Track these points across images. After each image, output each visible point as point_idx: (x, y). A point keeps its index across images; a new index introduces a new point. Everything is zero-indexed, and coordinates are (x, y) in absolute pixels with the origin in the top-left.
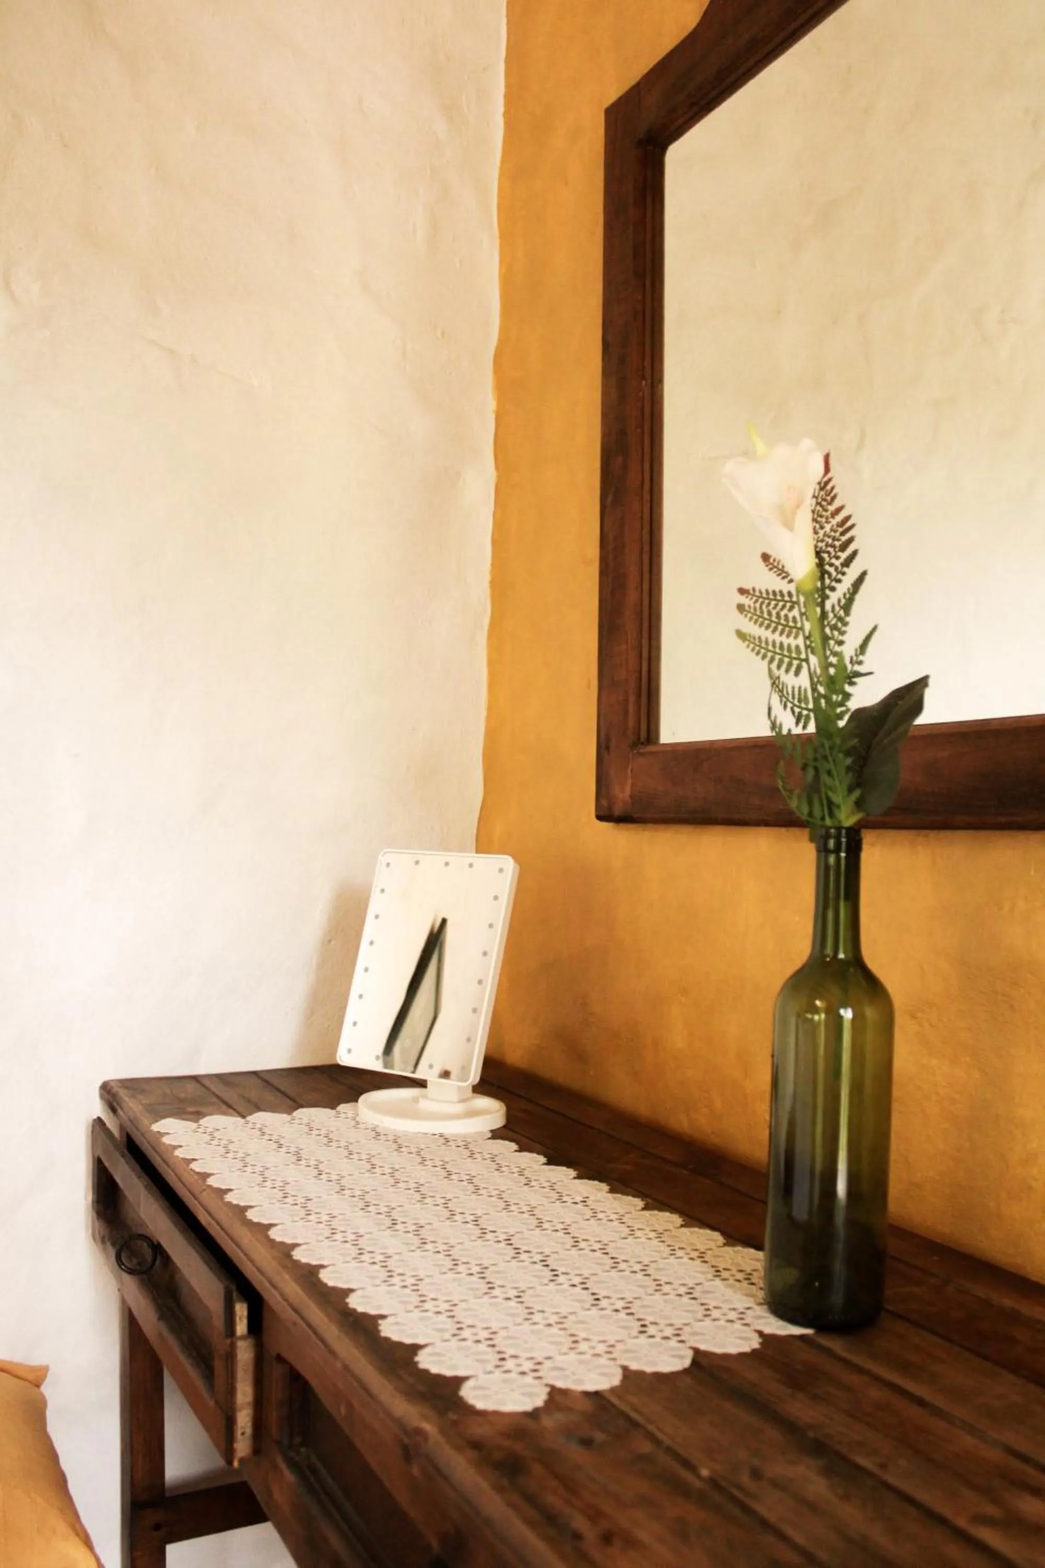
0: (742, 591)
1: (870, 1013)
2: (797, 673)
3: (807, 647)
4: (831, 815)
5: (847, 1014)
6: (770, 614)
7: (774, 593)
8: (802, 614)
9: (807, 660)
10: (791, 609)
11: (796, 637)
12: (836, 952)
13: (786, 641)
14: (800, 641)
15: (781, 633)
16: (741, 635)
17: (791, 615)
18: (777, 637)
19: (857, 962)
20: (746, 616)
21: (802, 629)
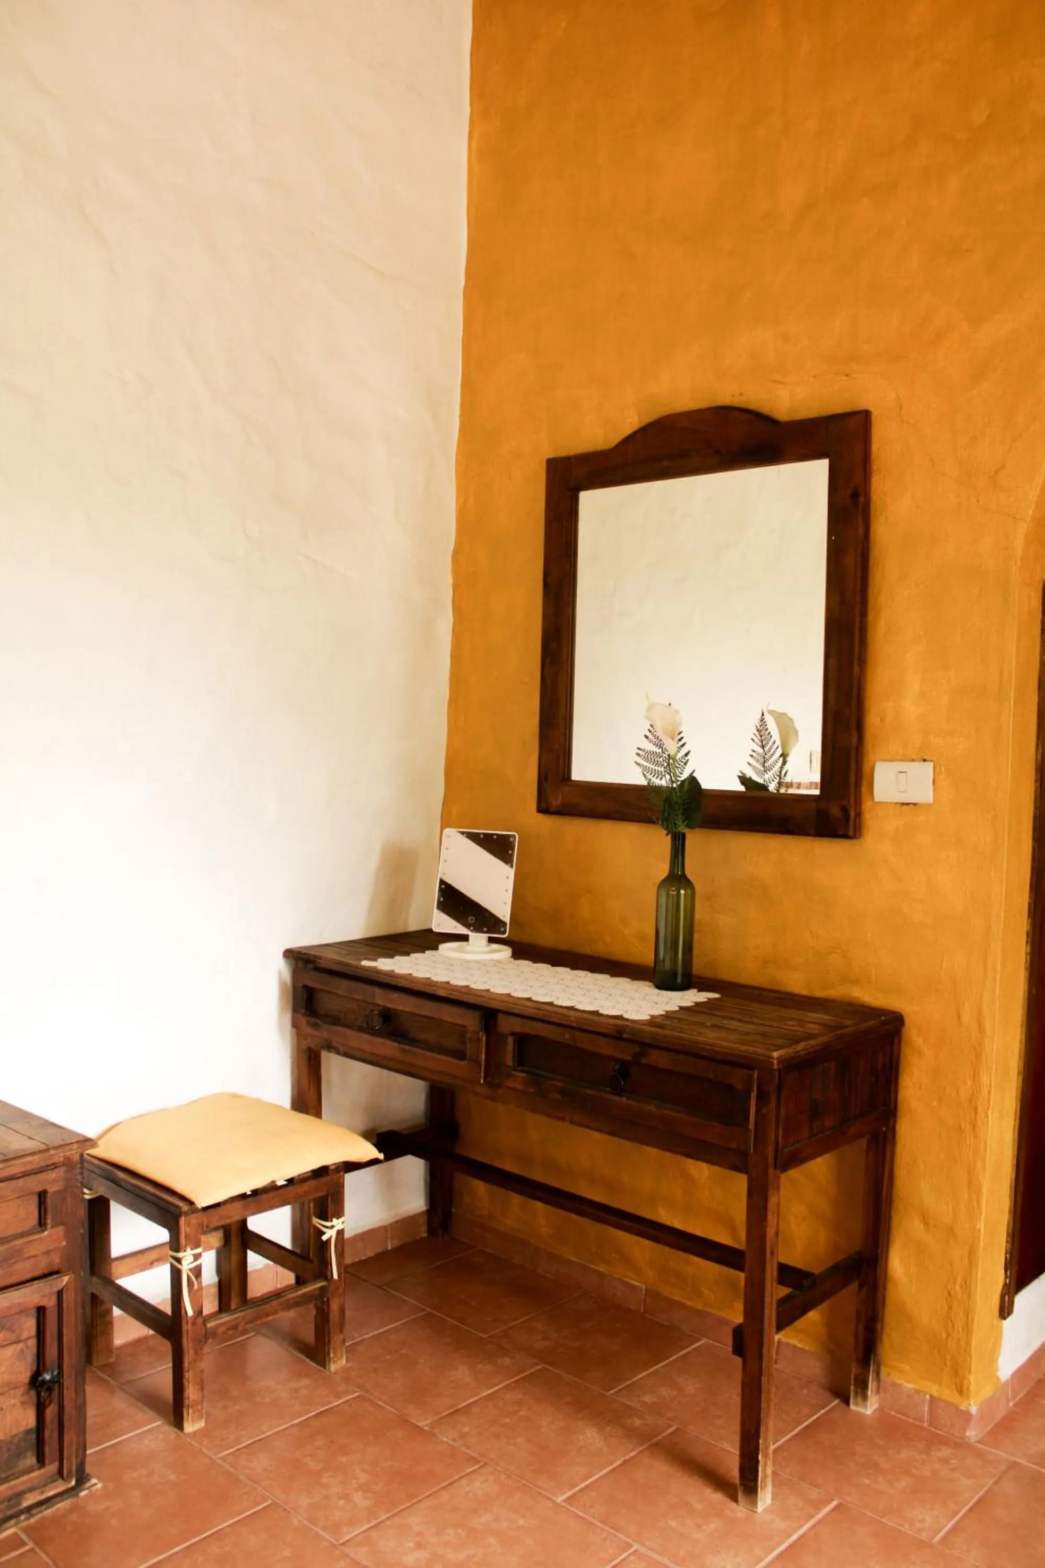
0: (638, 748)
1: (689, 891)
2: (661, 779)
3: (665, 771)
4: (676, 828)
5: (682, 892)
6: (651, 759)
7: (653, 752)
8: (663, 760)
9: (665, 776)
10: (660, 758)
11: (661, 767)
12: (678, 871)
13: (657, 768)
14: (662, 769)
15: (655, 766)
16: (636, 763)
17: (659, 760)
18: (650, 766)
19: (684, 875)
20: (641, 768)
21: (663, 765)
